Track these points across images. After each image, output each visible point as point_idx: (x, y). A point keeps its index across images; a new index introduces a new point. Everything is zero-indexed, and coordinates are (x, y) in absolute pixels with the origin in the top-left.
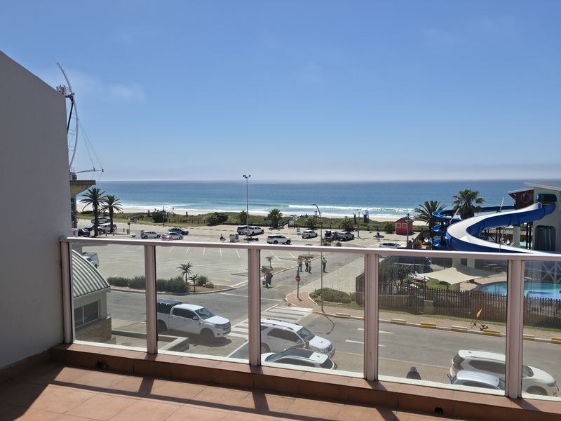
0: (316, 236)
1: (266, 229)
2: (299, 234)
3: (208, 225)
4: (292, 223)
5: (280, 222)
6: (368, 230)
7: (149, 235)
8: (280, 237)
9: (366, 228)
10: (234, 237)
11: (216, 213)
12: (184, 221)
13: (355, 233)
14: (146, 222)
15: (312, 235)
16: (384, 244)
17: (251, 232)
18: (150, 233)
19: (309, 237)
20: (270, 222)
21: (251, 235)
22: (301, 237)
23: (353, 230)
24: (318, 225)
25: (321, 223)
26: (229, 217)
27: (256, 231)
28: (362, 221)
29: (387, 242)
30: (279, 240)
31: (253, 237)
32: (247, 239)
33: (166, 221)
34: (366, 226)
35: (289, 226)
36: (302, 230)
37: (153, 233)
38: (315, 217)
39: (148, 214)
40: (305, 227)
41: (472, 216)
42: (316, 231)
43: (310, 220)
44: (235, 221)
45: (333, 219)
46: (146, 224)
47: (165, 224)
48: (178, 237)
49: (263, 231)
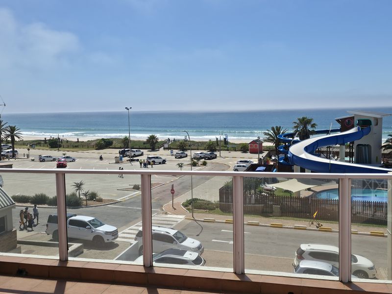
0: (186, 156)
1: (145, 151)
2: (172, 155)
3: (96, 149)
4: (166, 146)
5: (157, 145)
6: (228, 150)
7: (46, 159)
8: (157, 158)
9: (226, 148)
10: (119, 159)
11: (103, 139)
12: (76, 147)
13: (217, 153)
14: (44, 148)
15: (183, 155)
16: (241, 162)
17: (133, 155)
18: (47, 156)
19: (181, 157)
20: (148, 145)
22: (174, 157)
23: (215, 150)
24: (187, 147)
25: (190, 146)
26: (114, 142)
27: (137, 153)
28: (223, 144)
29: (243, 160)
30: (156, 160)
31: (134, 158)
32: (129, 160)
33: (60, 146)
34: (225, 147)
35: (164, 149)
36: (175, 151)
37: (49, 157)
38: (186, 141)
39: (45, 141)
40: (177, 149)
41: (308, 137)
42: (186, 152)
43: (181, 143)
44: (119, 145)
45: (200, 142)
46: (43, 150)
47: (60, 149)
48: (71, 160)
49: (143, 153)
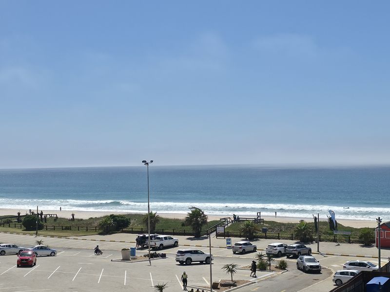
0: (255, 250)
1: (182, 240)
2: (229, 248)
3: (100, 234)
4: (220, 230)
5: (204, 228)
6: (335, 241)
7: (7, 250)
8: (196, 252)
9: (332, 237)
10: (129, 253)
11: (112, 216)
12: (68, 228)
13: (313, 247)
14: (14, 230)
15: (247, 248)
16: (351, 264)
17: (158, 245)
18: (9, 246)
19: (244, 252)
20: (189, 229)
21: (159, 249)
22: (231, 251)
23: (311, 241)
24: (260, 234)
25: (265, 231)
26: (132, 221)
27: (166, 243)
28: (326, 228)
29: (358, 261)
30: (194, 257)
31: (158, 252)
32: (148, 256)
33: (41, 227)
34: (330, 234)
35: (218, 235)
36: (235, 240)
37: (14, 246)
38: (258, 221)
39: (19, 217)
40: (240, 236)
42: (254, 243)
43: (248, 225)
44: (140, 227)
45: (283, 224)
46: (12, 233)
47: (39, 232)
48: (49, 253)
49: (177, 242)
